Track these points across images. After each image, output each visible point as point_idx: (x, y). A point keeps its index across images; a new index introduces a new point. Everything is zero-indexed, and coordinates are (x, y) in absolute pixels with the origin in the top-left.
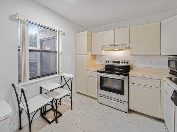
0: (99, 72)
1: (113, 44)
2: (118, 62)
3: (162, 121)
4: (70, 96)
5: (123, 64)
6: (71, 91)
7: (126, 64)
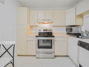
0: (36, 36)
1: (44, 19)
2: (46, 30)
3: (68, 56)
4: (12, 63)
5: (49, 31)
6: (13, 57)
7: (50, 31)
